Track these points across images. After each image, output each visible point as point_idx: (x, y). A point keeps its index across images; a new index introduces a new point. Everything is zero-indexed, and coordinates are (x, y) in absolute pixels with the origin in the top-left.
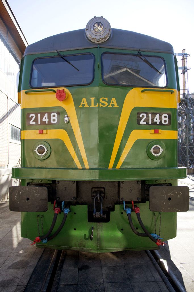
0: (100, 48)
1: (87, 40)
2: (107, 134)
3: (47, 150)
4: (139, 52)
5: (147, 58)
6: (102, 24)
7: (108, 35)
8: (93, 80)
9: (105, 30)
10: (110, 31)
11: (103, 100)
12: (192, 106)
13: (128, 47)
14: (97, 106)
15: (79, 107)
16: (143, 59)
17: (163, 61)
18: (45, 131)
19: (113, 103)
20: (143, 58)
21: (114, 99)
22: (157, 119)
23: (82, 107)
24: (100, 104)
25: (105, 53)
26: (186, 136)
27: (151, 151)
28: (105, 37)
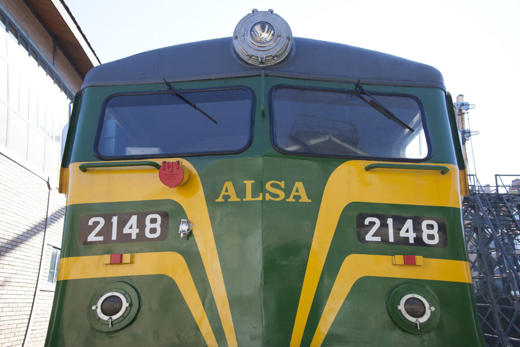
0: (266, 76)
1: (238, 60)
2: (284, 263)
3: (127, 305)
4: (357, 85)
5: (378, 99)
6: (270, 25)
7: (285, 50)
8: (250, 142)
9: (279, 38)
10: (290, 42)
11: (273, 185)
12: (490, 211)
13: (331, 76)
14: (260, 198)
15: (217, 200)
16: (369, 101)
17: (416, 104)
18: (127, 258)
19: (297, 194)
20: (368, 99)
21: (299, 185)
22: (408, 231)
23: (223, 200)
24: (267, 195)
25: (278, 87)
26: (485, 279)
27: (400, 308)
28: (279, 53)
